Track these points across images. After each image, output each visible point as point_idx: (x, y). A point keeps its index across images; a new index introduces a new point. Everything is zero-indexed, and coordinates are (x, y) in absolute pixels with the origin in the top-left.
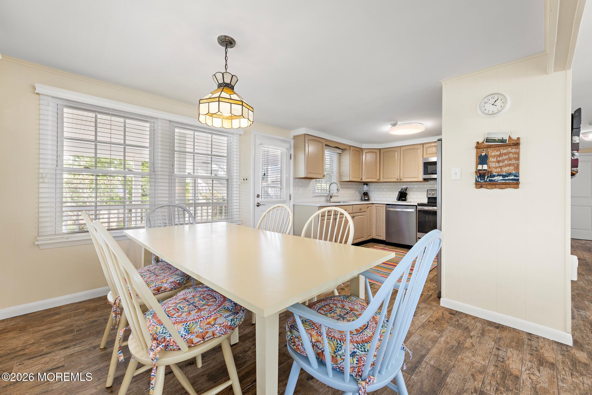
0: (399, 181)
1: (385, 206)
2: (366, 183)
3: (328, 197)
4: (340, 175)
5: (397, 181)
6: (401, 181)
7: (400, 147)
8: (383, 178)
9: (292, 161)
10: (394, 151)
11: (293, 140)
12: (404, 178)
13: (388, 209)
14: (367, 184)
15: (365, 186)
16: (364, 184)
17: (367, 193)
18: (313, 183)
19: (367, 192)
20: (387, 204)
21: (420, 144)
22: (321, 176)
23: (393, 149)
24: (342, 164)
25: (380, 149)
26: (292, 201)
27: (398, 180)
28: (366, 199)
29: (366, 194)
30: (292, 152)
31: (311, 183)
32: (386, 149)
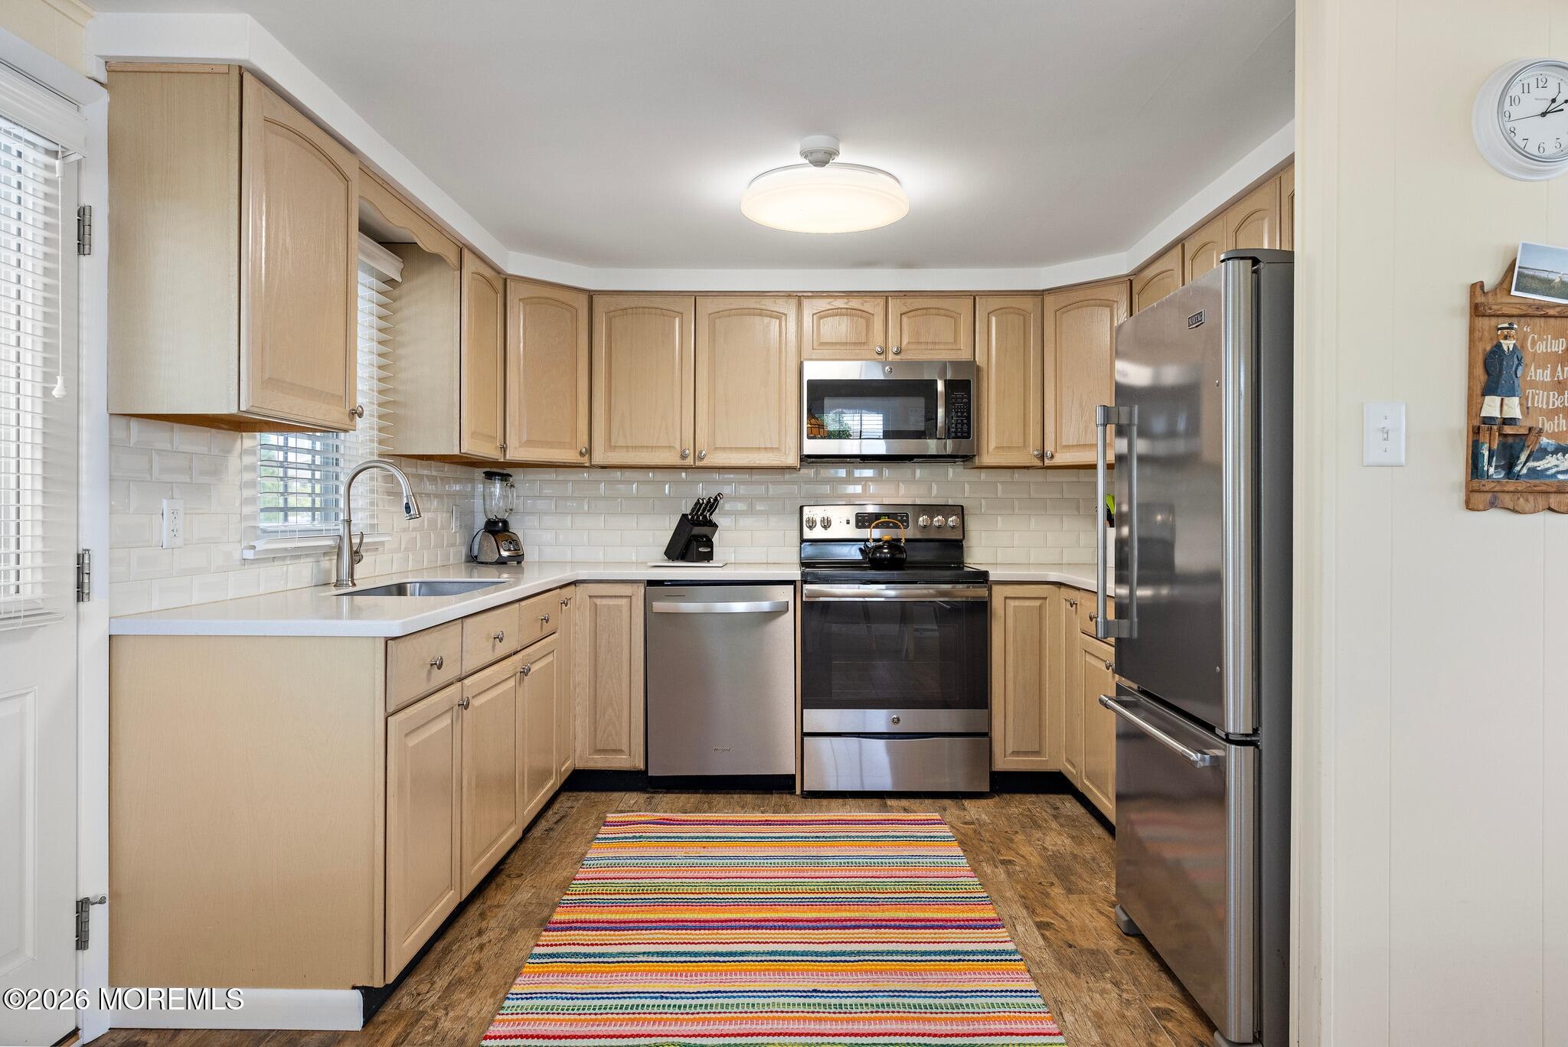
0: (690, 461)
1: (641, 590)
2: (498, 471)
3: (339, 555)
4: (392, 414)
5: (678, 462)
6: (699, 464)
7: (696, 295)
8: (610, 446)
9: (96, 265)
10: (668, 314)
11: (104, 96)
12: (716, 448)
13: (659, 606)
14: (505, 477)
15: (497, 488)
16: (490, 476)
17: (505, 523)
18: (248, 460)
19: (505, 516)
20: (651, 583)
21: (789, 295)
22: (334, 415)
23: (658, 302)
24: (402, 351)
25: (591, 295)
26: (97, 606)
27: (684, 457)
28: (505, 554)
29: (497, 528)
30: (96, 194)
31: (234, 462)
32: (620, 299)
